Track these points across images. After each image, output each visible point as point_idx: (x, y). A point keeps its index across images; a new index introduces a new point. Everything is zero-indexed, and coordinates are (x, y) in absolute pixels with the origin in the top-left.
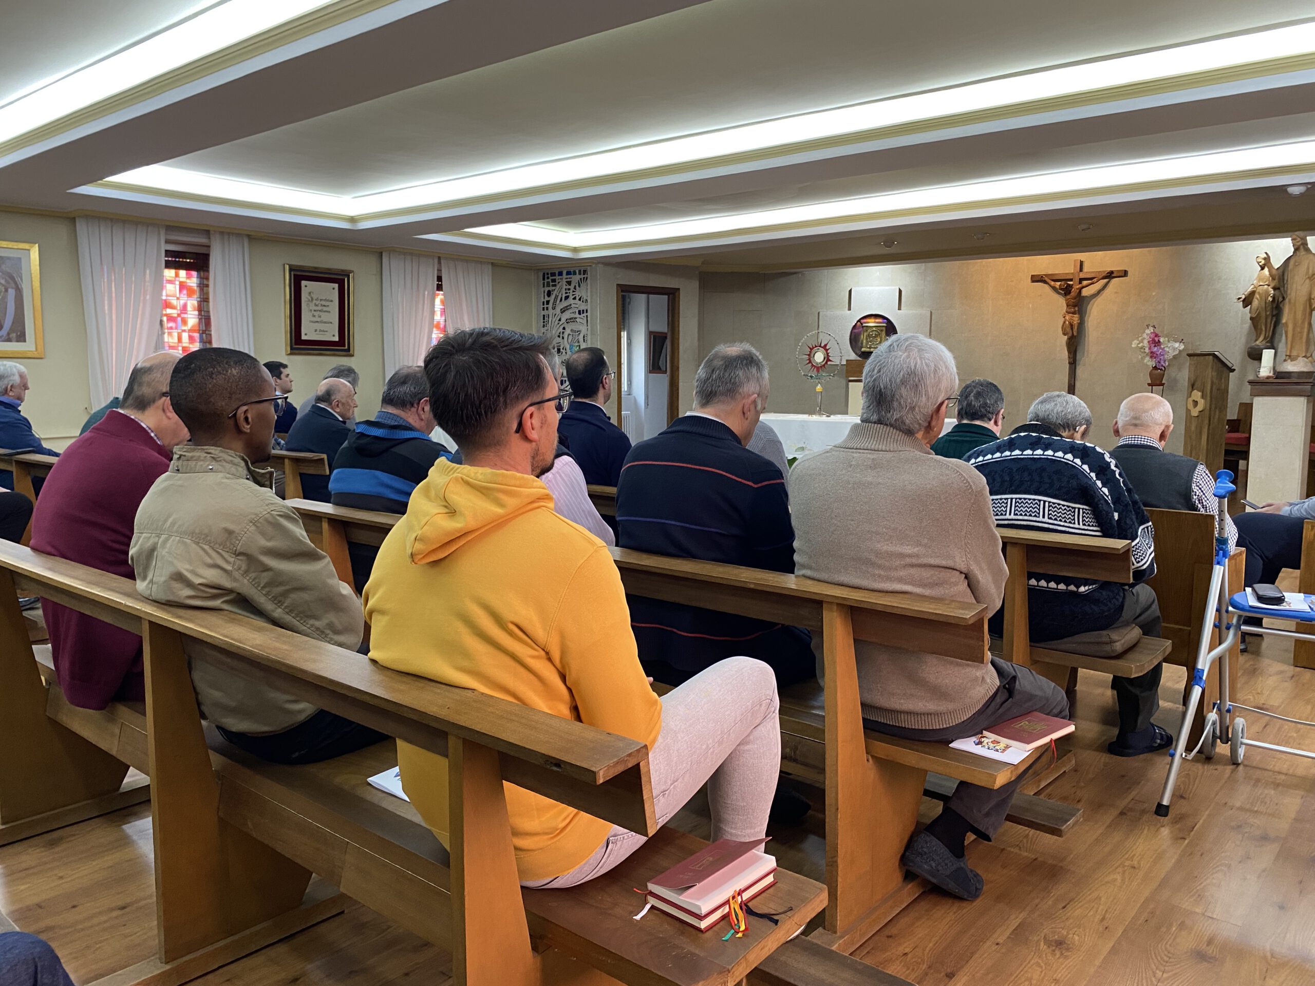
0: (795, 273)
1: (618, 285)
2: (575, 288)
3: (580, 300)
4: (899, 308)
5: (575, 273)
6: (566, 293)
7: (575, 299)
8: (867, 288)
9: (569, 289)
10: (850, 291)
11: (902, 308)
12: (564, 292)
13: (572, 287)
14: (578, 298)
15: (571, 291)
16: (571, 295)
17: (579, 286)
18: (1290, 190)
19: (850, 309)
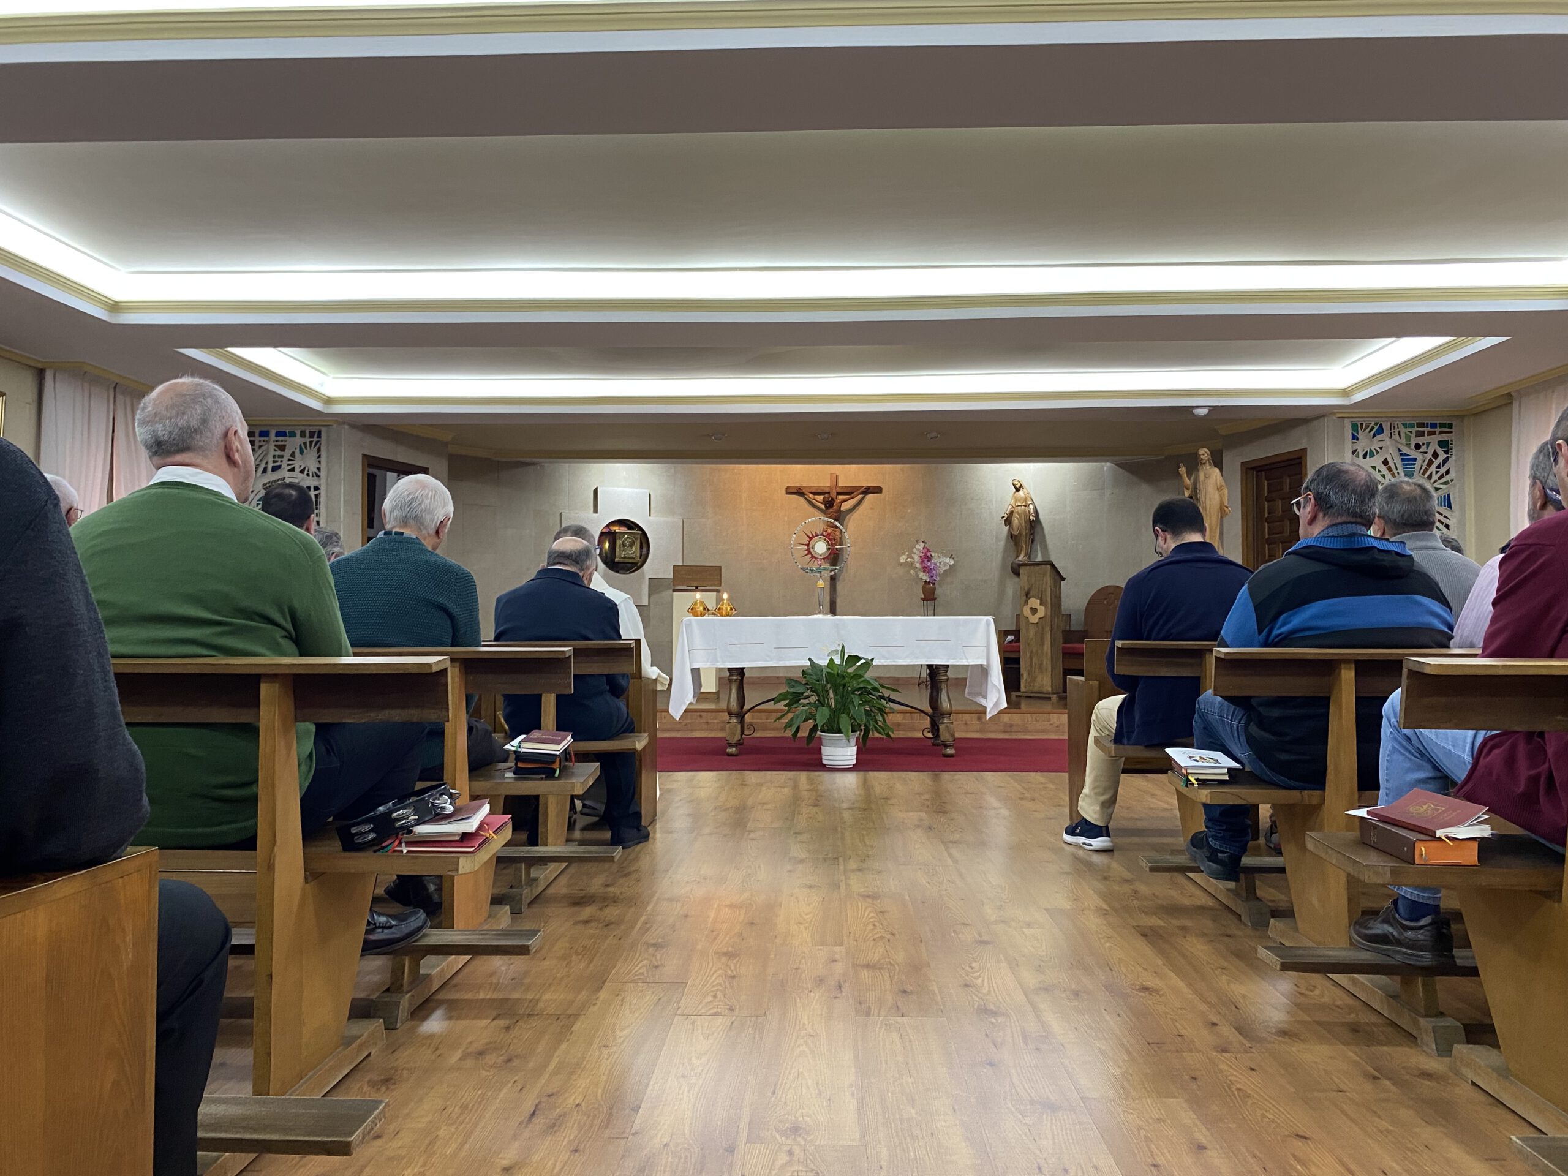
0: (533, 464)
1: (364, 456)
2: (293, 454)
3: (302, 472)
4: (650, 515)
5: (293, 434)
6: (274, 462)
7: (292, 470)
8: (616, 489)
9: (282, 457)
10: (596, 492)
11: (652, 514)
12: (271, 459)
13: (287, 454)
14: (298, 470)
15: (285, 460)
16: (284, 465)
17: (301, 452)
18: (1196, 411)
19: (596, 511)
